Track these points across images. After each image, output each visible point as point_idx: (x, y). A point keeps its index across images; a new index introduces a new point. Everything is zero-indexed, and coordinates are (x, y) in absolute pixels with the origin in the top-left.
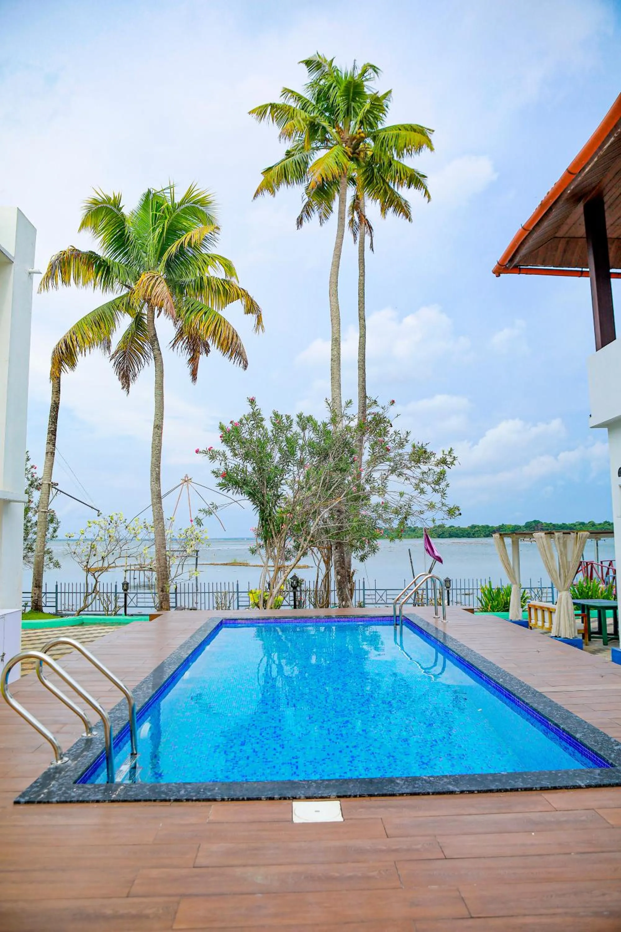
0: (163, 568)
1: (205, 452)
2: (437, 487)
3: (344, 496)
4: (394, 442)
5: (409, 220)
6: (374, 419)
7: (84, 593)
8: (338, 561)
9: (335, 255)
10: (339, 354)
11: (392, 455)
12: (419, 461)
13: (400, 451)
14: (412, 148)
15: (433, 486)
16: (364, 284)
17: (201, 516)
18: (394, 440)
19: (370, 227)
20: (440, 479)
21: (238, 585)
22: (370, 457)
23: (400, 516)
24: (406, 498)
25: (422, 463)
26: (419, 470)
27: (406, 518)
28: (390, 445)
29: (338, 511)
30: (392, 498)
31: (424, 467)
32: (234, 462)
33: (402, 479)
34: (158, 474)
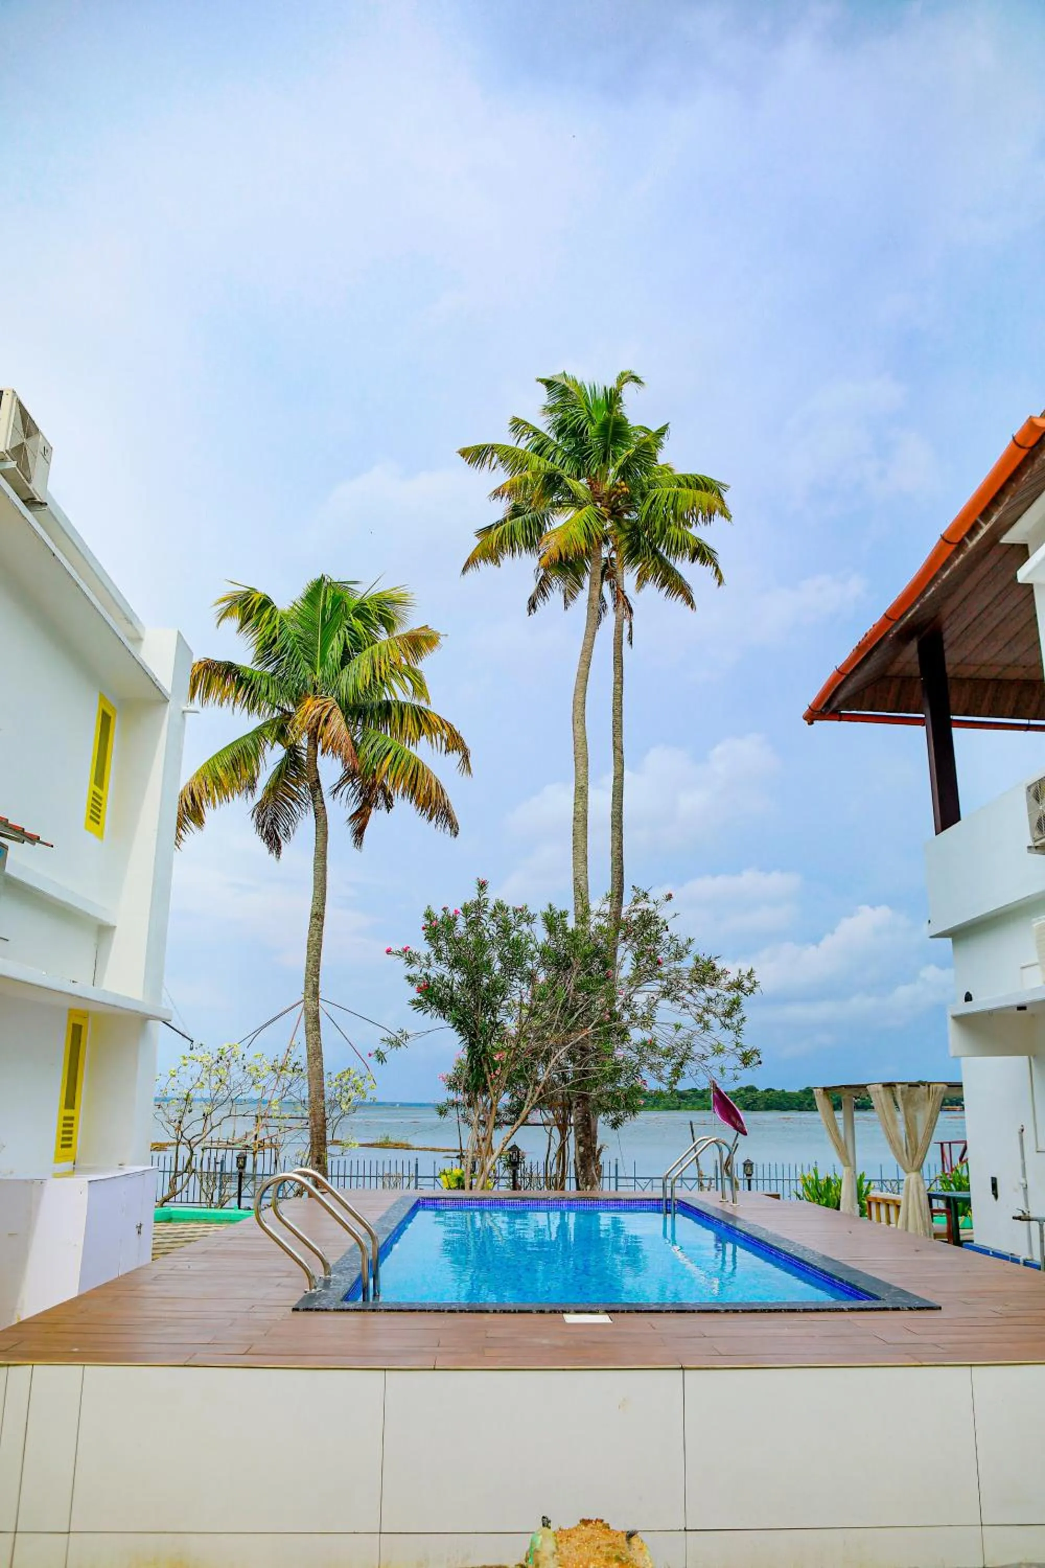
0: (319, 1128)
1: (399, 954)
2: (728, 1021)
3: (593, 1028)
4: (669, 950)
5: (692, 607)
6: (641, 917)
7: (170, 1172)
8: (579, 1125)
9: (582, 661)
10: (586, 811)
11: (665, 970)
12: (703, 982)
13: (678, 965)
14: (698, 512)
15: (722, 1019)
16: (621, 695)
17: (384, 1048)
18: (669, 949)
19: (631, 611)
20: (732, 1009)
21: (417, 1165)
22: (632, 972)
23: (673, 1061)
24: (683, 1033)
25: (707, 985)
26: (702, 994)
27: (681, 1064)
28: (662, 956)
29: (582, 1049)
30: (663, 1035)
31: (711, 992)
32: (439, 970)
33: (677, 1006)
34: (316, 986)
